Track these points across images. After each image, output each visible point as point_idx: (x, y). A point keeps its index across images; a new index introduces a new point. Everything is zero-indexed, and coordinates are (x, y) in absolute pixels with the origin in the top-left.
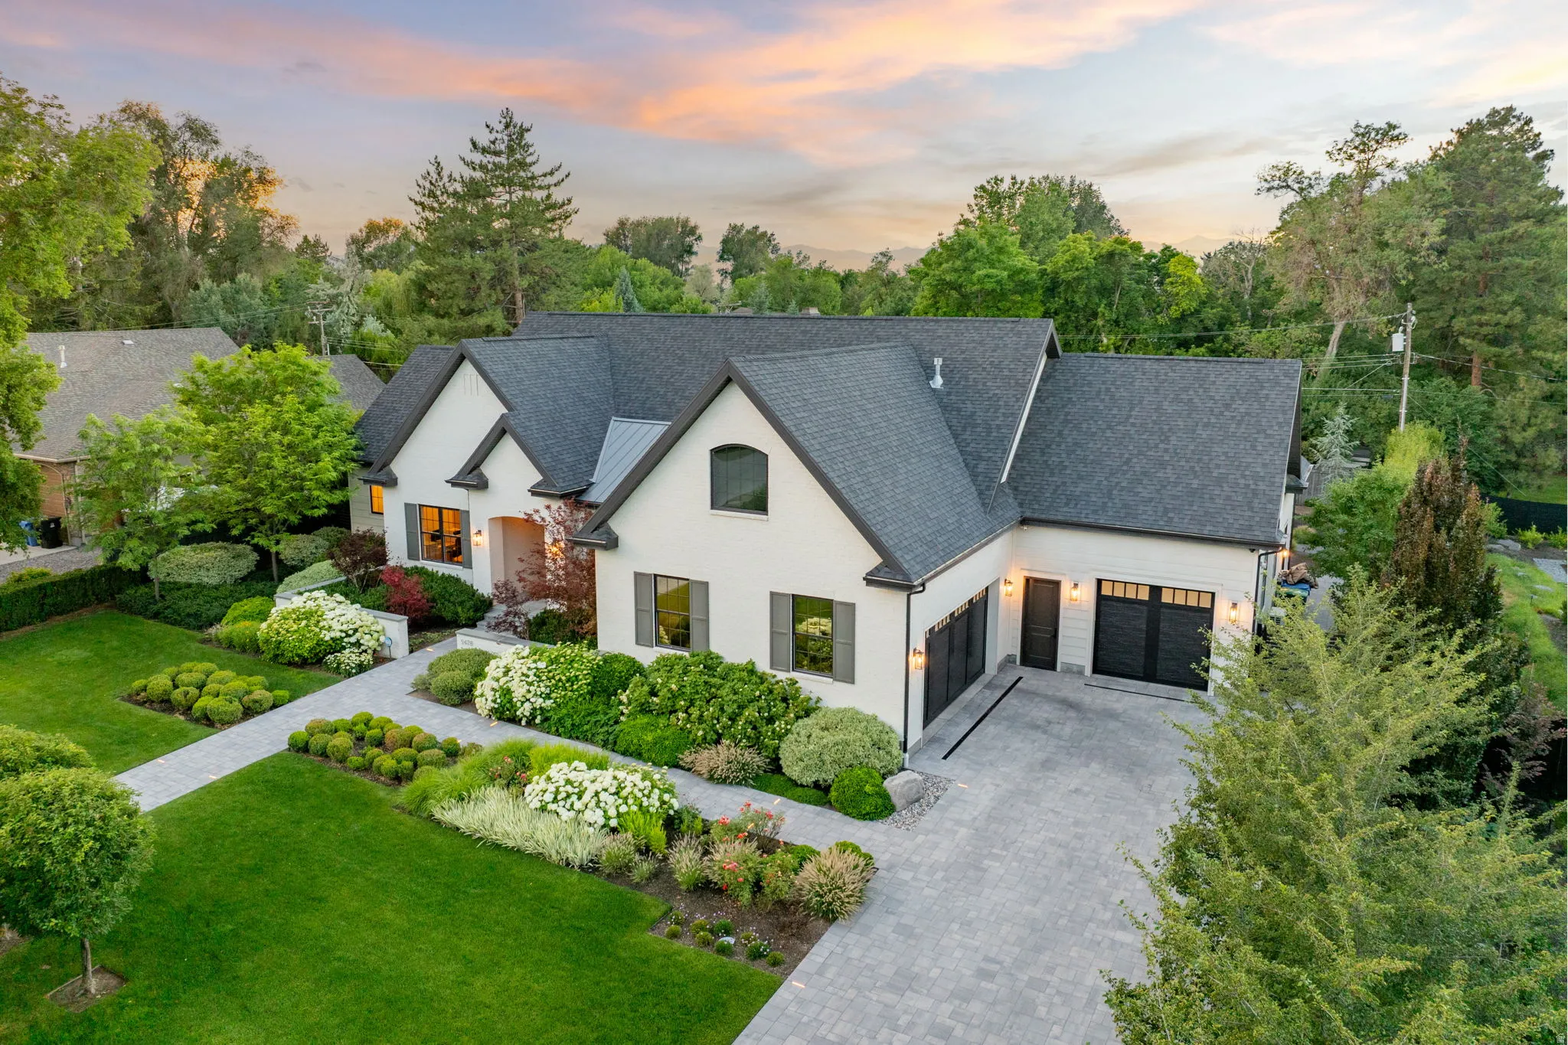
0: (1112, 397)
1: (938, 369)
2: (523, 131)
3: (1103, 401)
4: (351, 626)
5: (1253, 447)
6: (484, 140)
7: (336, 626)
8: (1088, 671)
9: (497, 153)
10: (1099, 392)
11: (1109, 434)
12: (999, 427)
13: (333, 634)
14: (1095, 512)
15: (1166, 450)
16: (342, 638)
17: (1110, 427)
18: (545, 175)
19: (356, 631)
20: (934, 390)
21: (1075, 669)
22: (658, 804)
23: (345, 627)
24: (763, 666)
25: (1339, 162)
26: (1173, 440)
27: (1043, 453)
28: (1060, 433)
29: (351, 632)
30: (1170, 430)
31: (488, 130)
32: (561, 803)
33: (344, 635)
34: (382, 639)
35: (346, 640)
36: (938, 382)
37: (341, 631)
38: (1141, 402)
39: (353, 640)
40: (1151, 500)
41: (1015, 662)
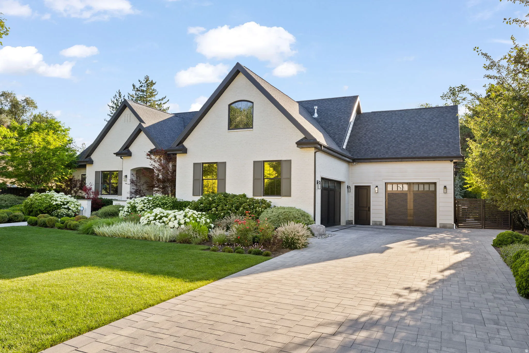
0: (384, 122)
1: (316, 110)
2: (152, 84)
3: (380, 123)
4: (66, 201)
5: (445, 130)
6: (138, 85)
7: (58, 199)
8: (384, 224)
9: (143, 91)
10: (379, 121)
11: (385, 132)
12: (342, 125)
13: (57, 202)
14: (384, 154)
15: (409, 134)
16: (61, 205)
17: (384, 130)
18: (160, 100)
19: (68, 202)
20: (315, 118)
21: (378, 223)
23: (63, 200)
24: (250, 195)
25: (446, 100)
26: (411, 131)
27: (359, 140)
28: (365, 134)
29: (65, 203)
30: (410, 128)
31: (139, 83)
33: (62, 203)
34: (79, 208)
35: (63, 206)
36: (316, 115)
37: (61, 202)
38: (396, 122)
39: (66, 206)
40: (406, 149)
41: (352, 224)
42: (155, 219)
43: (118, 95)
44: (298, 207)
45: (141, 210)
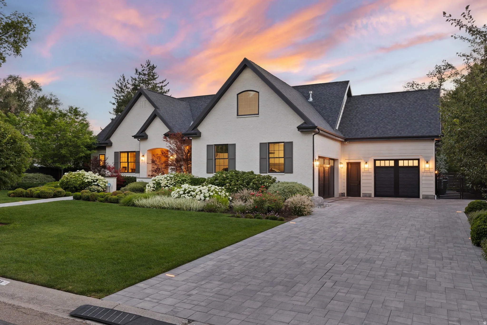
0: (373, 105)
1: (311, 95)
2: (154, 68)
3: (369, 106)
4: (96, 178)
5: (427, 111)
6: (140, 70)
7: (89, 177)
8: (373, 195)
9: (145, 75)
10: (368, 104)
11: (373, 114)
12: (335, 108)
13: (88, 180)
14: (372, 134)
15: (395, 116)
16: (92, 182)
17: (373, 112)
18: (160, 83)
19: (97, 180)
20: (310, 102)
21: (368, 195)
22: (224, 195)
23: (93, 178)
24: (257, 172)
26: (397, 113)
27: (350, 121)
28: (355, 116)
29: (95, 180)
30: (395, 110)
31: (141, 67)
32: (187, 194)
33: (92, 181)
34: (107, 185)
36: (311, 99)
37: (92, 179)
38: (383, 105)
39: (96, 183)
40: (392, 129)
41: (344, 196)
42: (184, 193)
43: (122, 79)
44: (299, 182)
45: (165, 186)
